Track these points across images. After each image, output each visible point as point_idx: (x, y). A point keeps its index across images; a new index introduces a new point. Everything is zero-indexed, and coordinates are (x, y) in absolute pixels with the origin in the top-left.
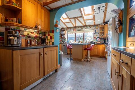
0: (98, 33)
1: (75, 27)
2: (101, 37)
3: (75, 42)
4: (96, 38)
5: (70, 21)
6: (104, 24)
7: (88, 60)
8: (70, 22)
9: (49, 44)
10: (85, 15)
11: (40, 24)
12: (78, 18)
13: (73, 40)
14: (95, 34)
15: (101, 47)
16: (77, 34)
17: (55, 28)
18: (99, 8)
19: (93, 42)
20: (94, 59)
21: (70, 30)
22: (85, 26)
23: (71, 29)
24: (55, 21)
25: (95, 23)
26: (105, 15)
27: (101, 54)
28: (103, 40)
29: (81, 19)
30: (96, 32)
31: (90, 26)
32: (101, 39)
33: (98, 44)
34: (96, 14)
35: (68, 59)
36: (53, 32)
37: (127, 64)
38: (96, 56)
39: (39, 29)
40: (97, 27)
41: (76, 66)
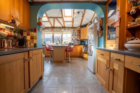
0: (76, 35)
1: (53, 28)
2: (78, 39)
3: (53, 44)
4: (74, 39)
5: (49, 20)
6: (81, 28)
7: (69, 61)
8: (48, 22)
9: (29, 46)
10: (65, 17)
11: (18, 18)
12: (58, 19)
13: (51, 41)
14: (73, 35)
15: (79, 48)
16: (55, 35)
17: (38, 27)
18: (78, 12)
19: (71, 43)
20: (74, 59)
21: (47, 31)
22: (64, 27)
23: (49, 29)
24: (38, 18)
25: (73, 25)
26: (82, 20)
27: (78, 55)
28: (80, 42)
29: (60, 20)
30: (73, 34)
31: (69, 28)
32: (78, 40)
33: (76, 45)
34: (75, 17)
35: (47, 62)
36: (35, 31)
37: (119, 60)
38: (75, 56)
39: (17, 25)
40: (74, 29)
41: (60, 69)
